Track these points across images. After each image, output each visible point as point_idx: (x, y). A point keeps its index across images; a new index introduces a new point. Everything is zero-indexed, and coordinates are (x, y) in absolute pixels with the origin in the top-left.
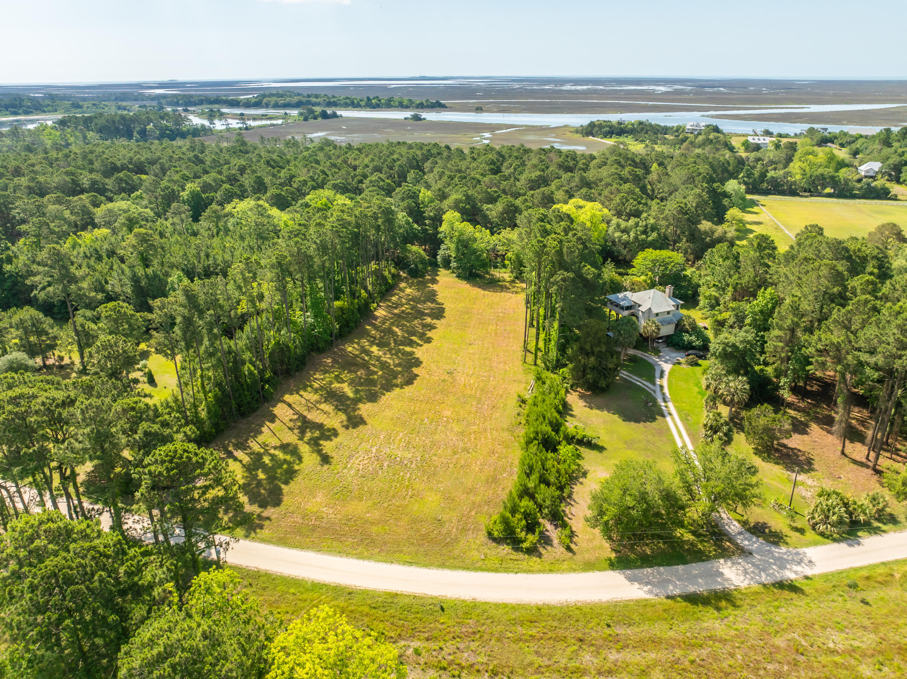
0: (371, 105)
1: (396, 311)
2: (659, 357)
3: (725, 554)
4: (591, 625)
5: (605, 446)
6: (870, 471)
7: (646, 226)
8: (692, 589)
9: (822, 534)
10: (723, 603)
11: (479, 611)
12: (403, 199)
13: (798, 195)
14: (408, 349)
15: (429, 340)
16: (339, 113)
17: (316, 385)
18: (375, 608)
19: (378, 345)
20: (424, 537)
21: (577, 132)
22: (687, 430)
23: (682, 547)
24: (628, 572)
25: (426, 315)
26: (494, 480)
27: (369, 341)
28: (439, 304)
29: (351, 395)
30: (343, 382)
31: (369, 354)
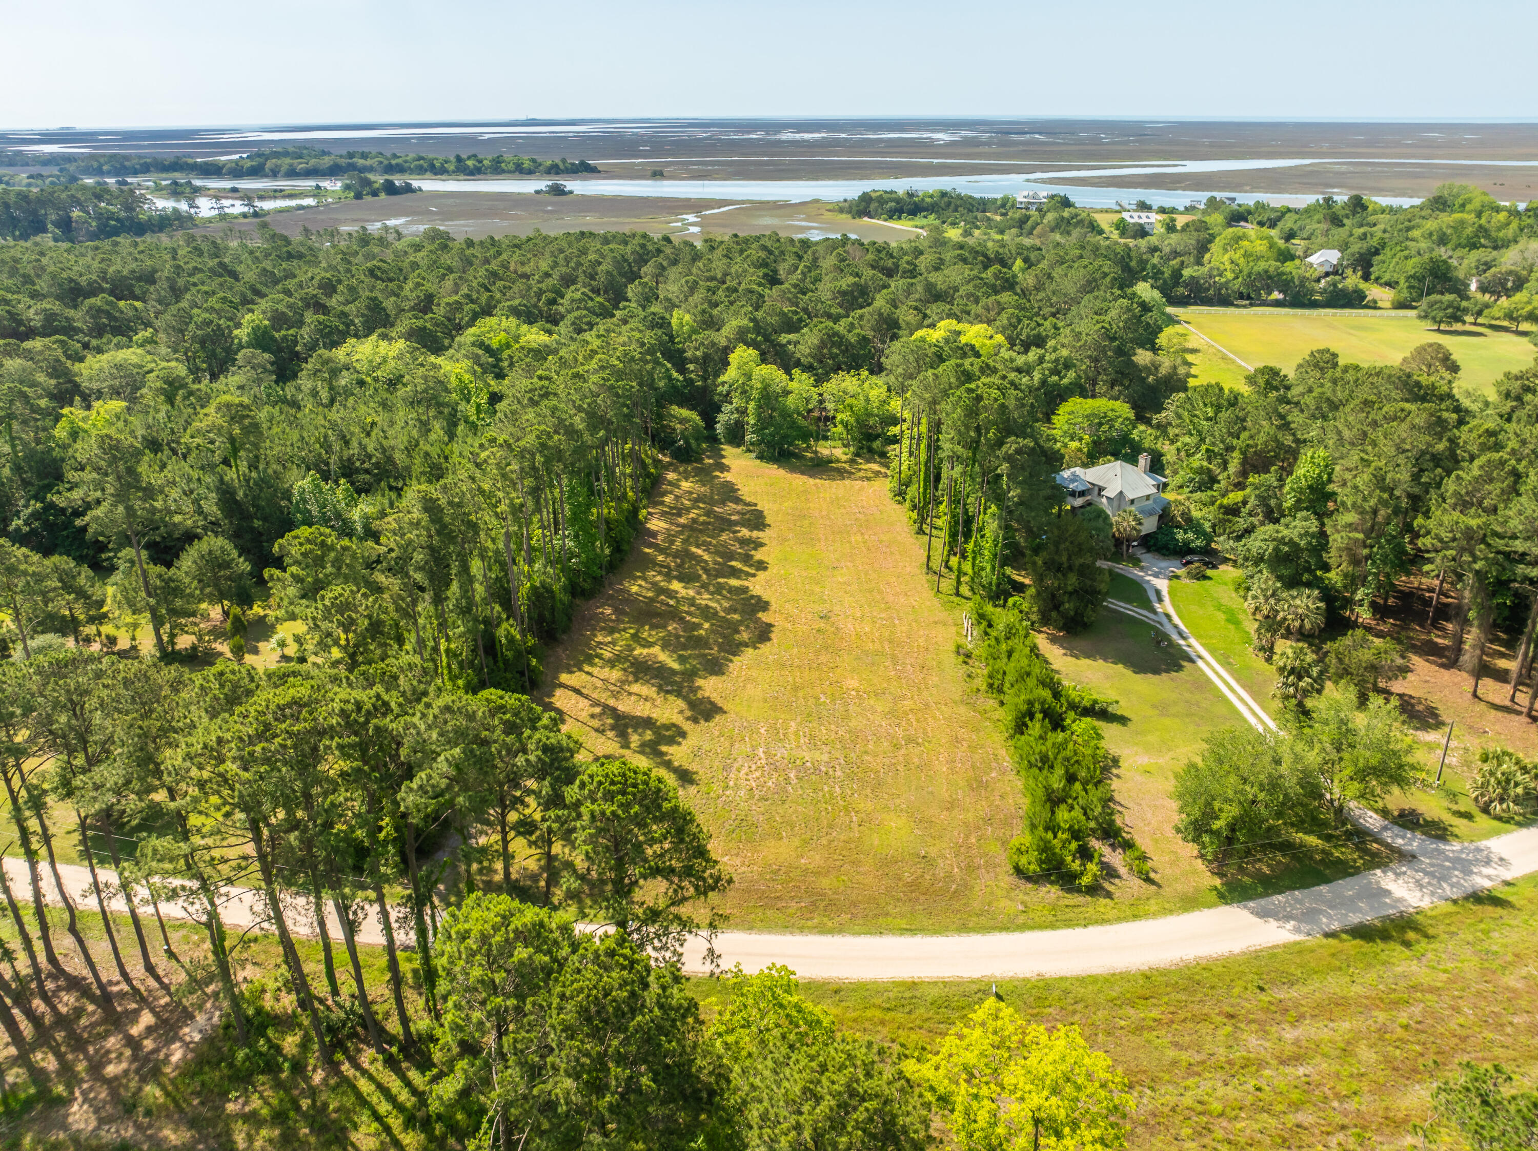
0: (464, 170)
1: (682, 520)
2: (1142, 569)
3: (1376, 861)
4: (1236, 991)
5: (1126, 714)
6: (1524, 719)
7: (1056, 361)
8: (1355, 919)
9: (1499, 818)
10: (1411, 935)
11: (1056, 993)
13: (1232, 304)
14: (734, 582)
15: (762, 566)
16: (415, 184)
17: (607, 655)
18: (889, 1009)
19: (680, 579)
20: (914, 886)
21: (841, 211)
22: (1238, 681)
23: (1311, 858)
24: (1251, 904)
25: (736, 523)
26: (978, 785)
27: (660, 573)
28: (748, 504)
29: (676, 666)
30: (650, 645)
31: (671, 594)
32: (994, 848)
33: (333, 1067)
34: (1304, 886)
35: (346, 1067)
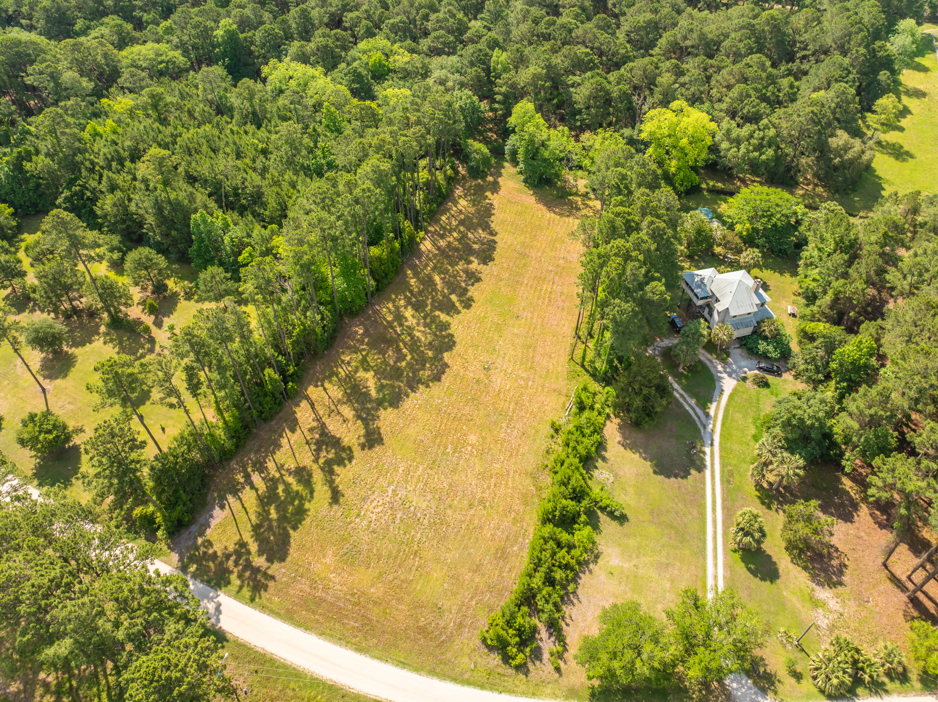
1: (442, 243)
2: (725, 364)
5: (629, 515)
7: (763, 139)
12: (472, 64)
15: (469, 303)
17: (342, 373)
19: (414, 306)
20: (422, 630)
25: (474, 253)
26: (502, 555)
27: (406, 297)
28: (491, 233)
29: (374, 393)
30: (369, 369)
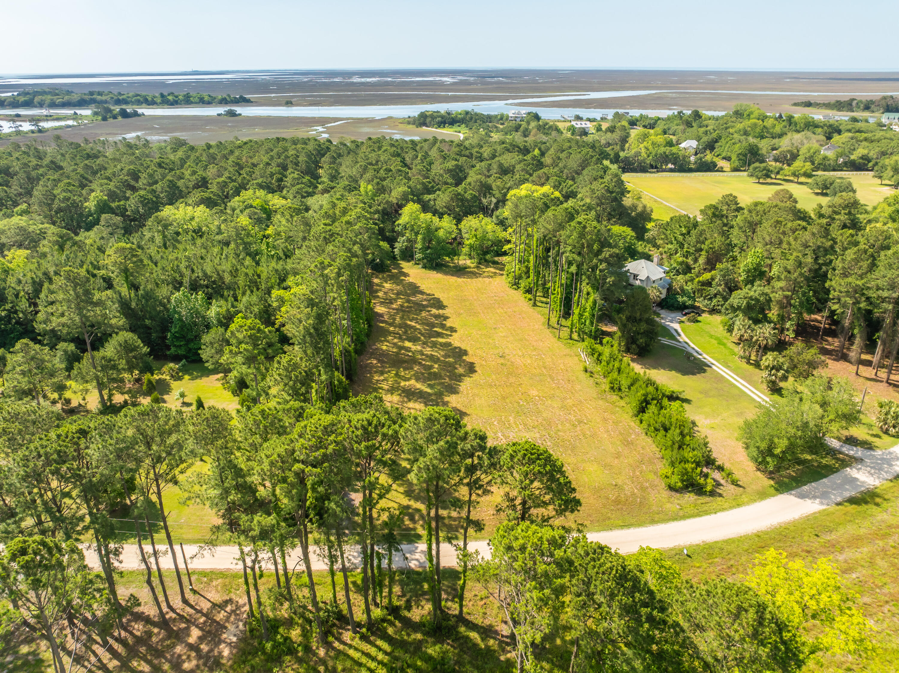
0: (166, 102)
1: (394, 306)
2: (662, 318)
3: (845, 464)
4: (806, 538)
5: (688, 398)
6: (885, 384)
8: (847, 494)
9: (895, 436)
10: (878, 500)
11: (716, 550)
14: (441, 340)
15: (453, 330)
16: (140, 111)
17: (386, 387)
19: (410, 341)
20: (617, 502)
22: (737, 375)
23: (812, 465)
24: (793, 492)
25: (427, 306)
27: (395, 337)
28: (429, 295)
29: (429, 390)
30: (408, 379)
31: (408, 349)
32: (651, 476)
33: (328, 645)
34: (815, 480)
35: (336, 644)
